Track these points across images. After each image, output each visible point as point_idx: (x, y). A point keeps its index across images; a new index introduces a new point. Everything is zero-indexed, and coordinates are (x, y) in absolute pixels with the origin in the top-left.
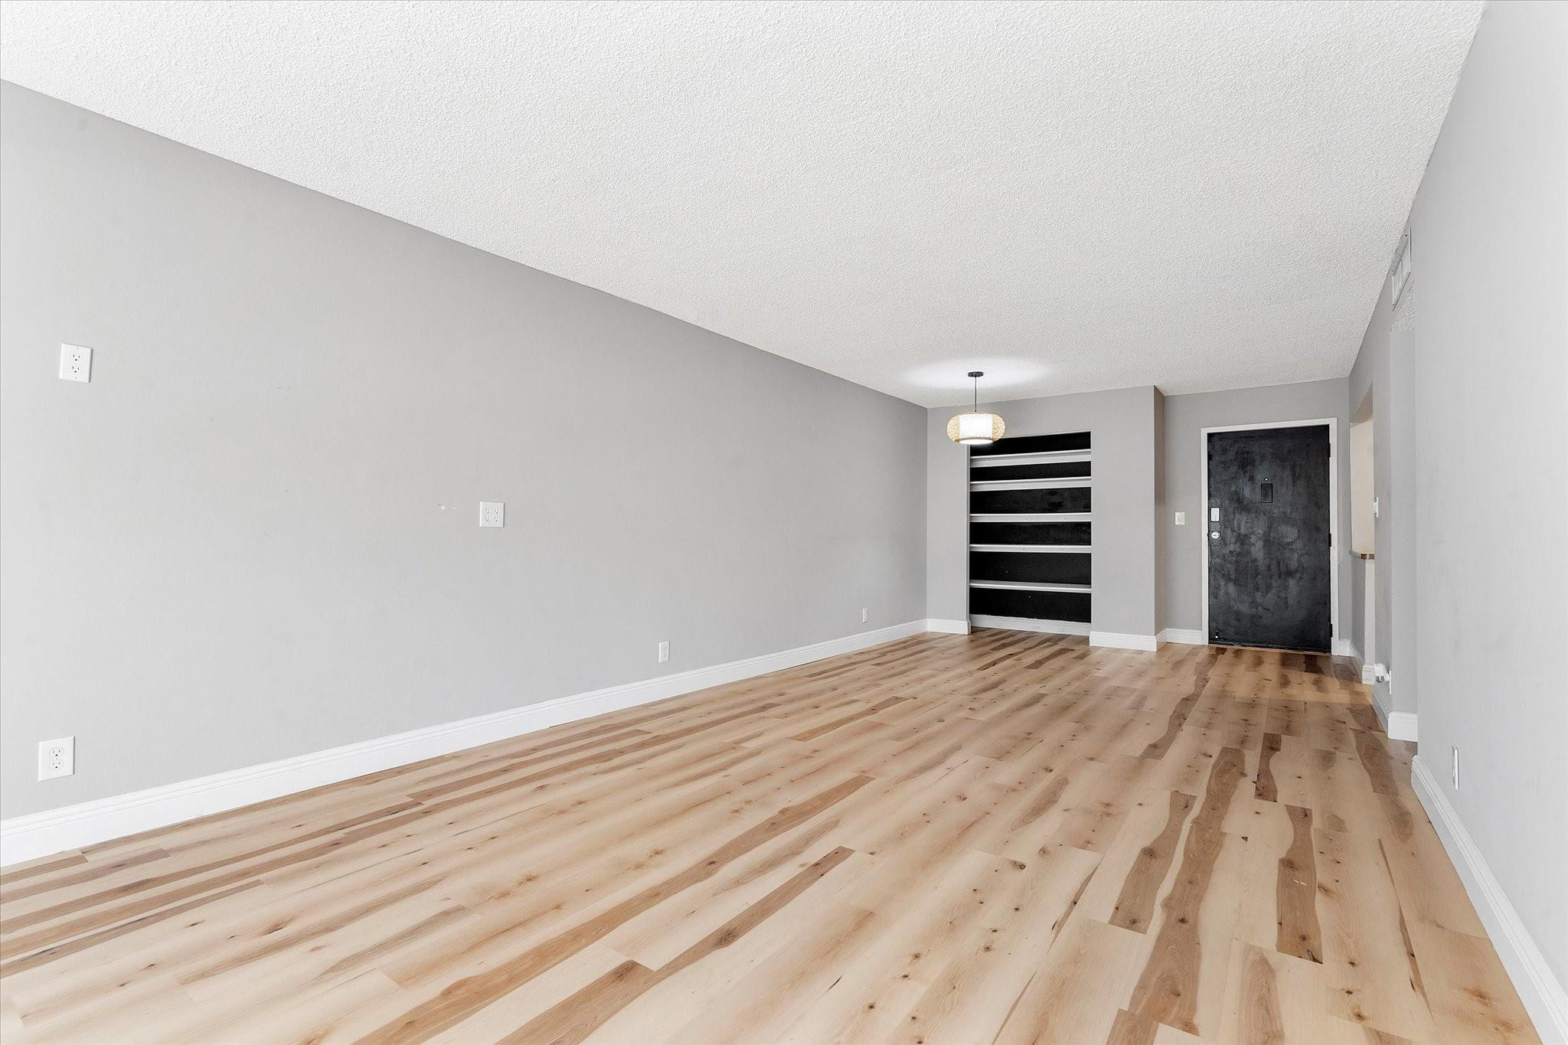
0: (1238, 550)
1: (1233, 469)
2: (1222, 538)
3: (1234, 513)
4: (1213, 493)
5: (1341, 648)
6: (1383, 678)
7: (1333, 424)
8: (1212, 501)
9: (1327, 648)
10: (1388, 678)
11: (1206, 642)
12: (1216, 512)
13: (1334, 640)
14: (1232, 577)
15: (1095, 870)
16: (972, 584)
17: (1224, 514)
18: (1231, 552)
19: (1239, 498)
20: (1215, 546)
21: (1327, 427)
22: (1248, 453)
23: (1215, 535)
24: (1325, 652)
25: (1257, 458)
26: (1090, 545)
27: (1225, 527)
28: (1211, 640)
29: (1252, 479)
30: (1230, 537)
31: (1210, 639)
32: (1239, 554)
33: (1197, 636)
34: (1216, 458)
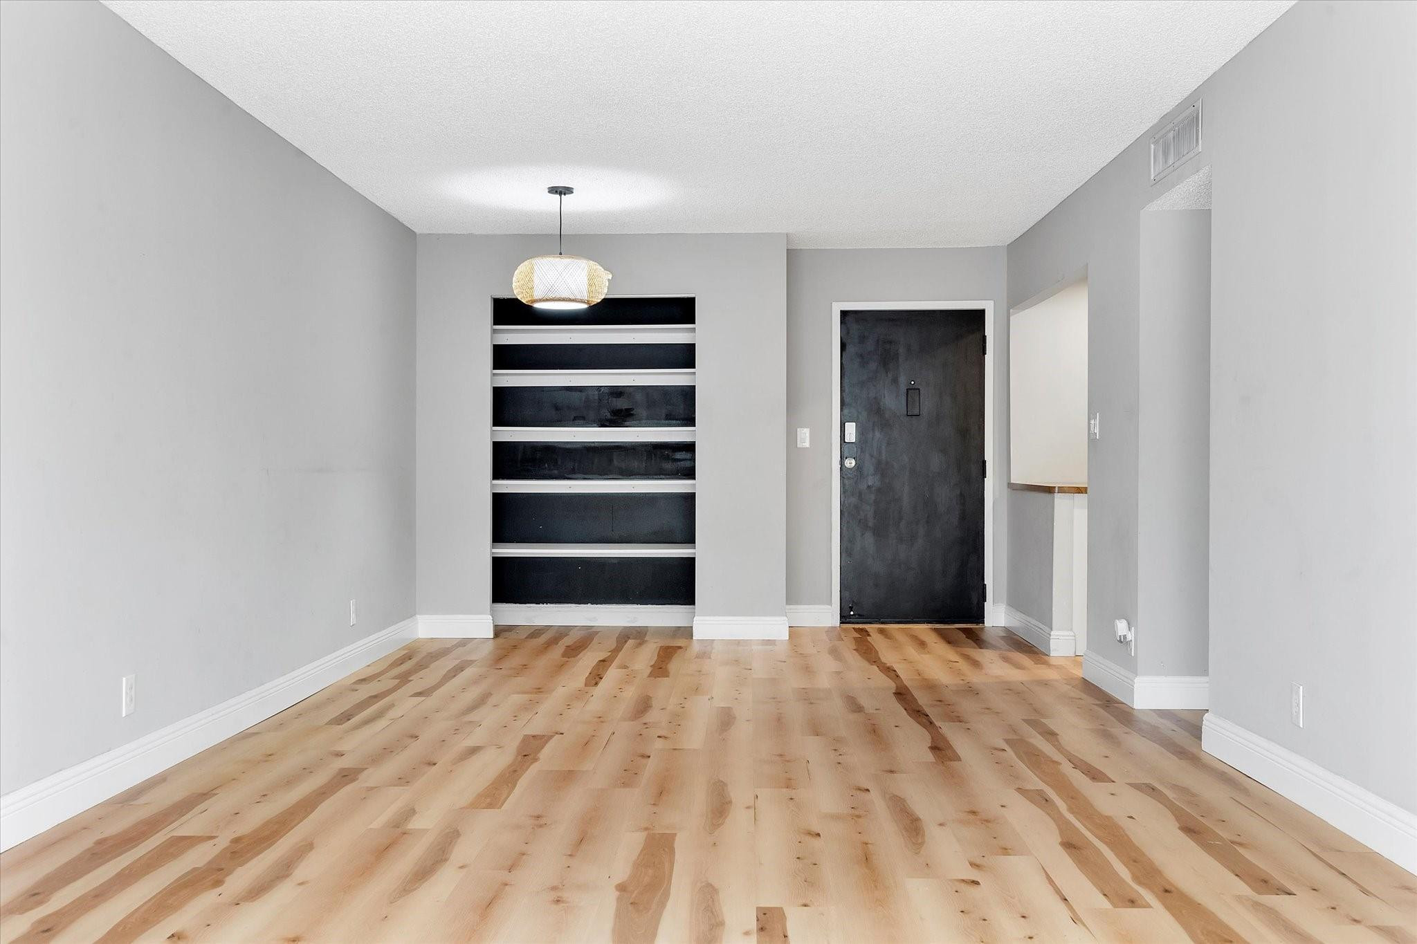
0: (878, 484)
1: (873, 366)
2: (859, 467)
3: (873, 430)
4: (847, 400)
5: (997, 615)
6: (1125, 637)
7: (989, 307)
8: (846, 411)
9: (979, 618)
10: (1130, 637)
11: (836, 621)
12: (851, 428)
13: (988, 606)
14: (870, 524)
15: (1043, 869)
16: (494, 551)
17: (861, 432)
18: (869, 487)
19: (879, 408)
20: (849, 478)
21: (981, 313)
22: (891, 342)
23: (850, 463)
24: (978, 623)
25: (902, 350)
26: (695, 479)
27: (863, 451)
28: (844, 618)
29: (895, 381)
30: (869, 467)
31: (842, 617)
32: (879, 490)
33: (827, 614)
34: (850, 349)
